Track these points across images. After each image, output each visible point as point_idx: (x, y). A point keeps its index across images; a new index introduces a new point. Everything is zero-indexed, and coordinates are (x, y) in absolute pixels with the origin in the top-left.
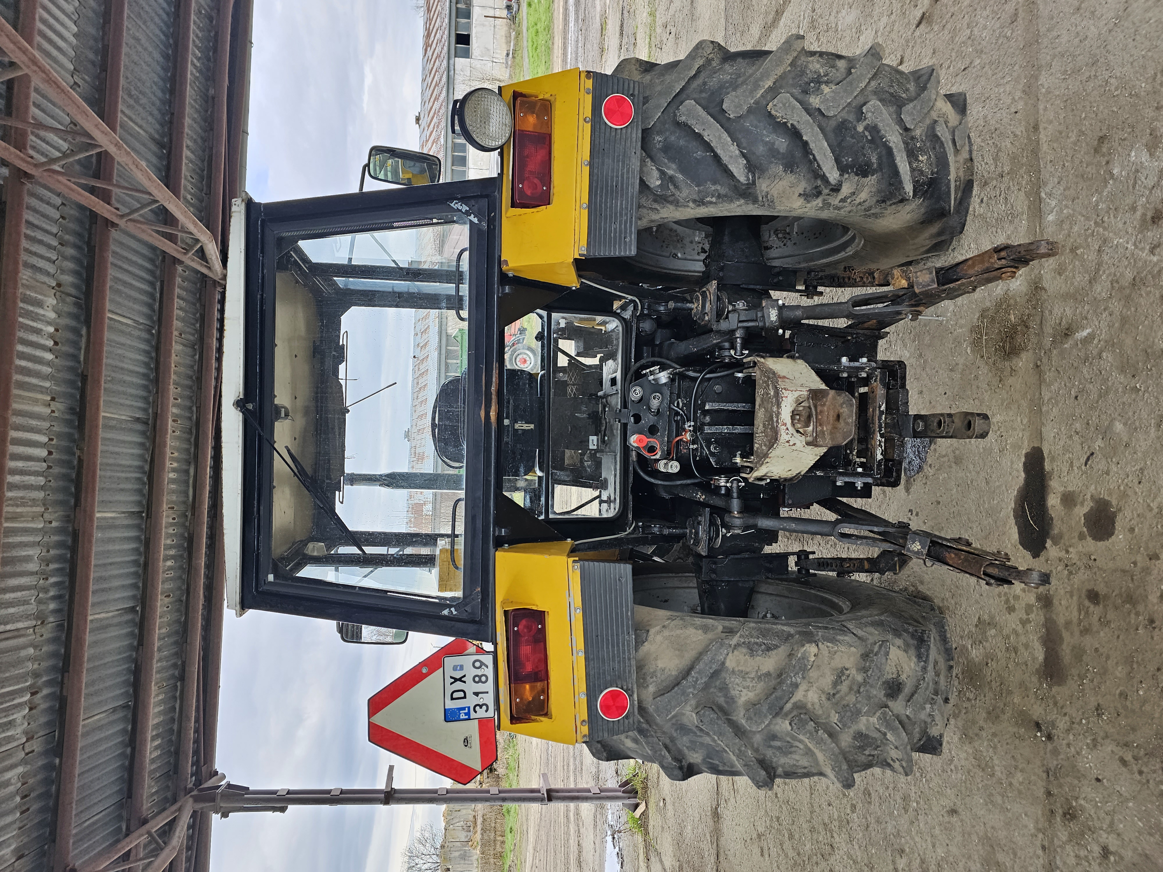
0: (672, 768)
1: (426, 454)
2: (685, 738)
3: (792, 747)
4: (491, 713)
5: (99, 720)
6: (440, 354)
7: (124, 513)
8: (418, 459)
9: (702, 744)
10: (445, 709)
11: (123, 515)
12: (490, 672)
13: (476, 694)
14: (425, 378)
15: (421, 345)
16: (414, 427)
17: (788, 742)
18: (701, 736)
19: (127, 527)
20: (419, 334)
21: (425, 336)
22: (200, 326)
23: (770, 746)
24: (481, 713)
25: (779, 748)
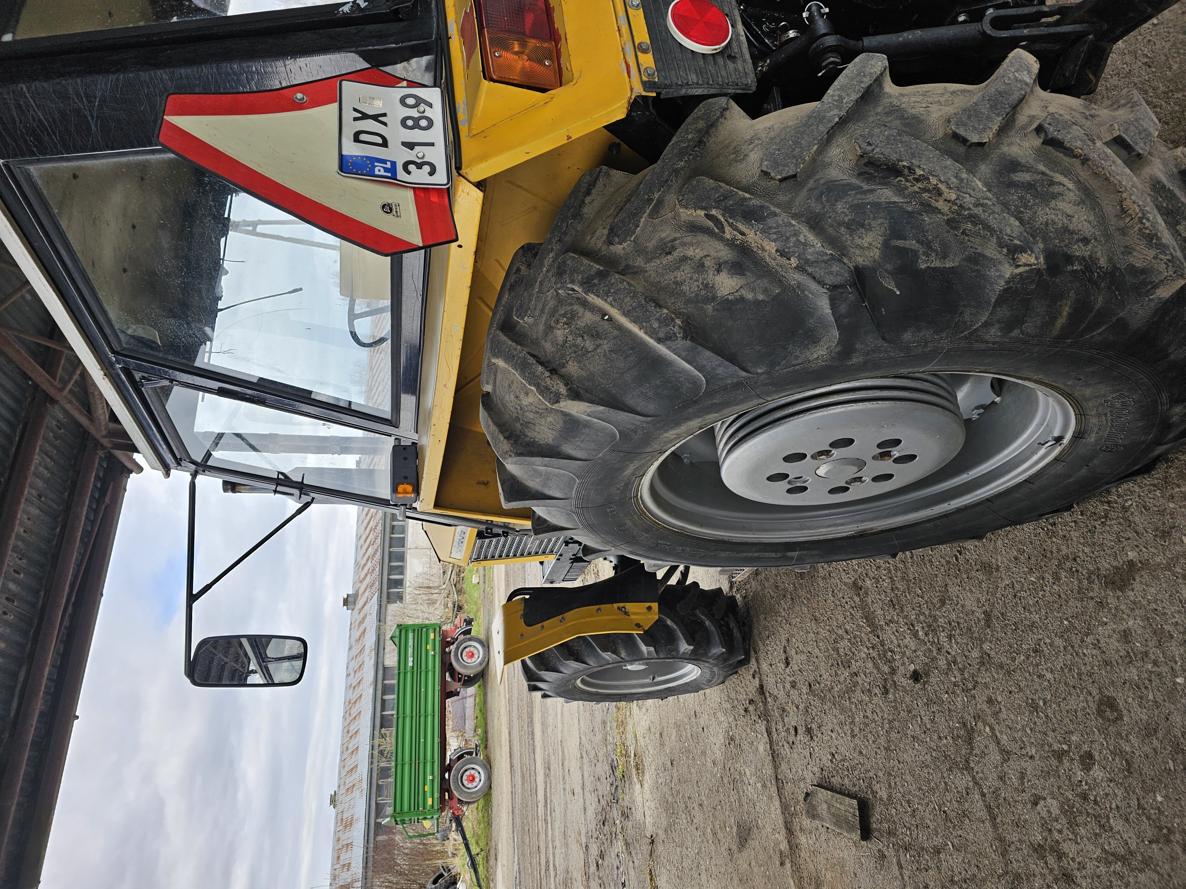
0: (826, 262)
1: (355, 817)
2: (839, 206)
3: (1052, 183)
4: (440, 178)
6: (375, 690)
8: (346, 827)
9: (876, 206)
10: (341, 157)
12: (436, 113)
13: (410, 146)
14: (357, 723)
15: (353, 685)
16: (342, 787)
17: (1043, 173)
18: (872, 191)
20: (352, 674)
21: (358, 675)
22: (69, 496)
23: (1012, 184)
24: (420, 176)
25: (1029, 186)
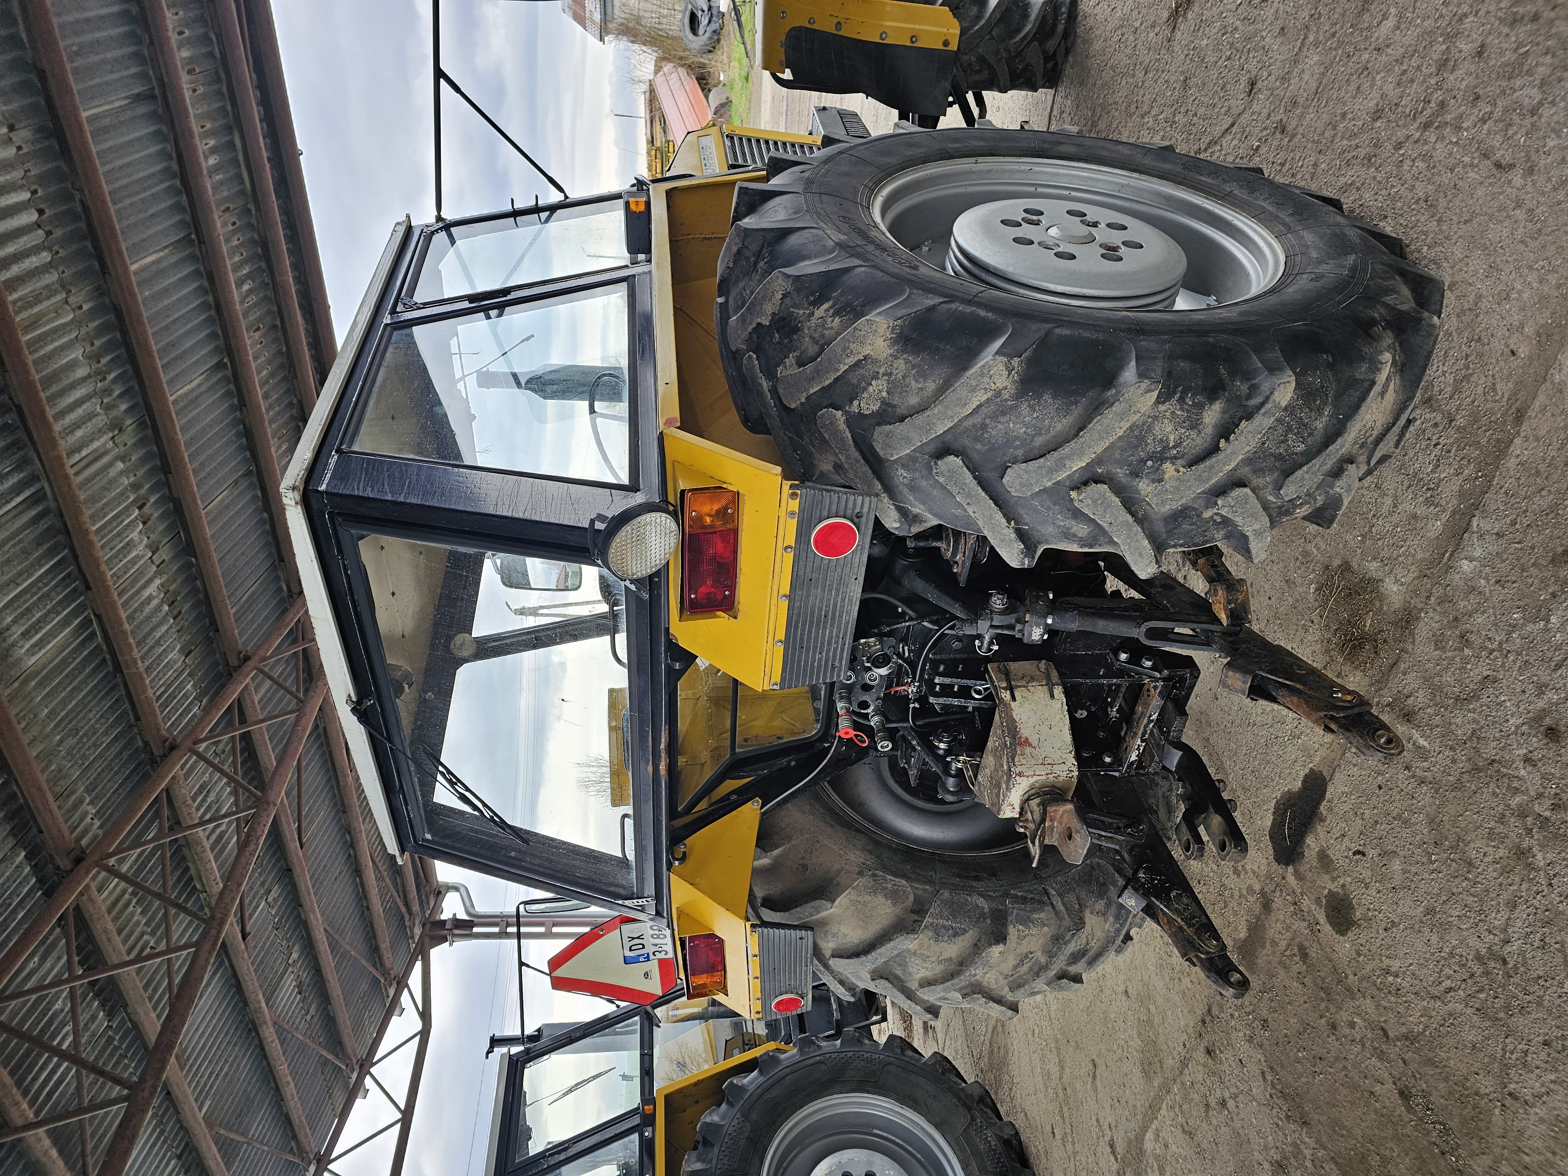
5: (223, 500)
7: (166, 247)
11: (166, 251)
19: (176, 265)
